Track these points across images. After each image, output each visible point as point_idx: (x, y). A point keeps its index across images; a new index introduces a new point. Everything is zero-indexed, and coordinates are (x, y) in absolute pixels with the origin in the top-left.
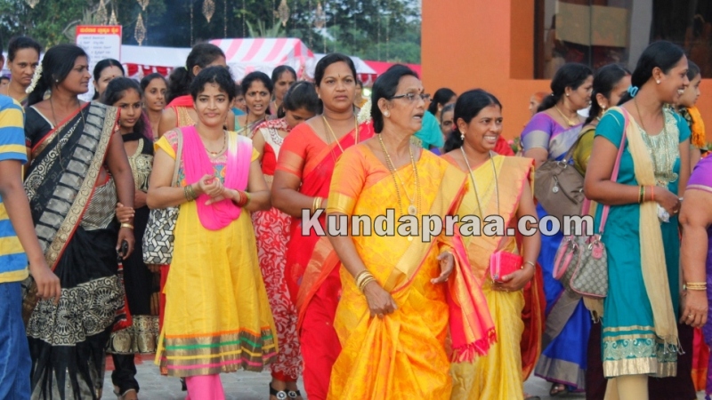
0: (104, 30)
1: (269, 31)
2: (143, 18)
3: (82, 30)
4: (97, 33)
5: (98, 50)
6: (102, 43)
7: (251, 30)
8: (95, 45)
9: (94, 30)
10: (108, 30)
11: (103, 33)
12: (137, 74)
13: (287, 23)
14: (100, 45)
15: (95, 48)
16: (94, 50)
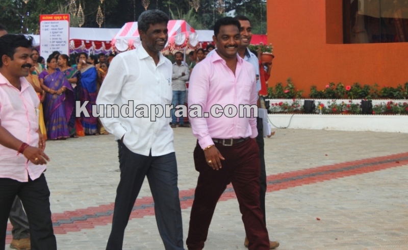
0: (58, 18)
1: (184, 15)
2: (102, 9)
3: (44, 18)
4: (53, 19)
5: (54, 31)
6: (57, 26)
7: (172, 15)
8: (53, 28)
9: (51, 18)
10: (61, 18)
11: (58, 20)
12: (81, 46)
13: (199, 9)
14: (55, 28)
15: (52, 29)
16: (52, 31)
